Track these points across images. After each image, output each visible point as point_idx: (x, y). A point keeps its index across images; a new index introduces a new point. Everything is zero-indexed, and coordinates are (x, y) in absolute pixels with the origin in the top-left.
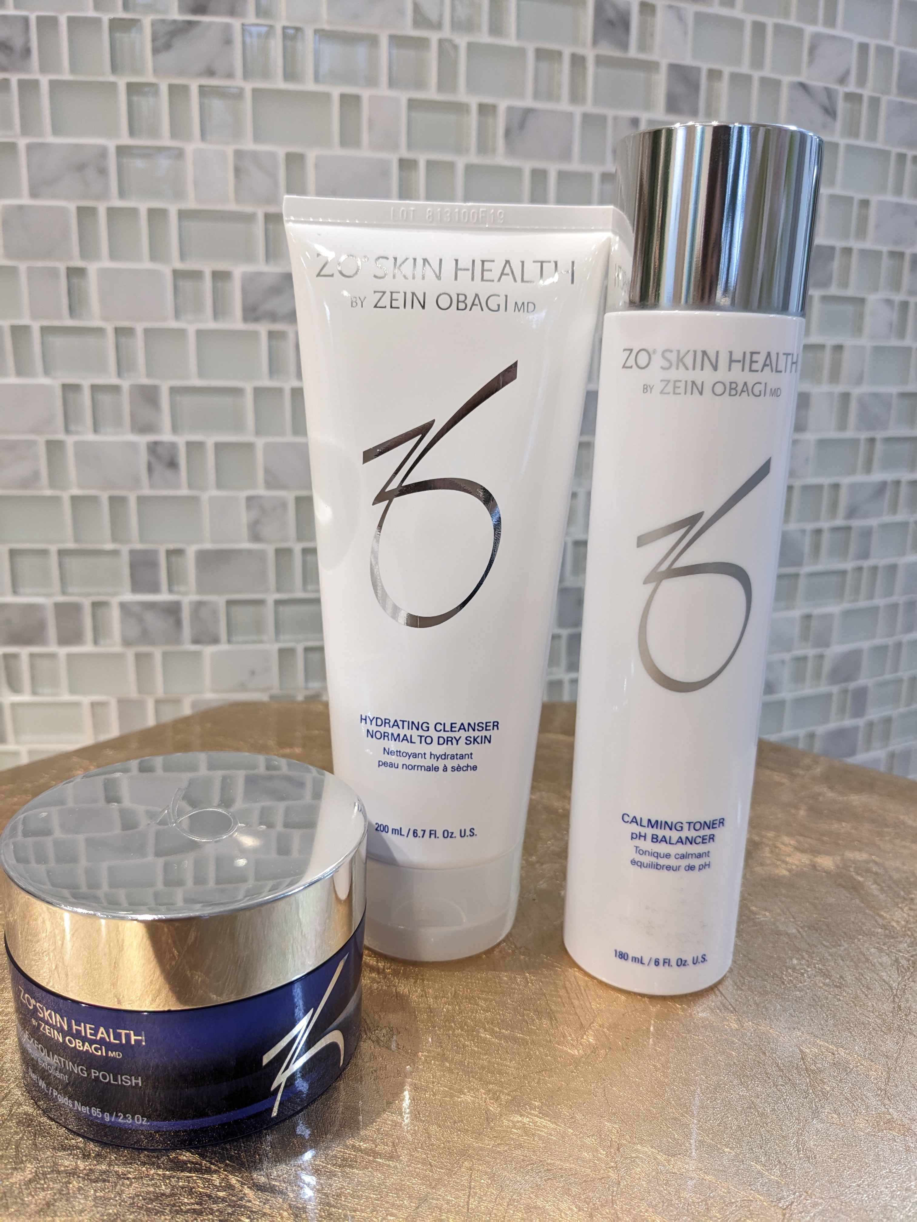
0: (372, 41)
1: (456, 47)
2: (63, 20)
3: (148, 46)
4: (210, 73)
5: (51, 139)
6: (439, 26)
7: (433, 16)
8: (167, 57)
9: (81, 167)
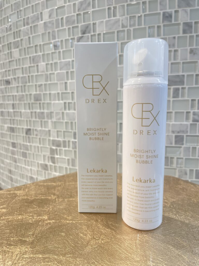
0: (114, 33)
2: (64, 40)
5: (62, 61)
6: (127, 27)
7: (126, 25)
9: (66, 65)
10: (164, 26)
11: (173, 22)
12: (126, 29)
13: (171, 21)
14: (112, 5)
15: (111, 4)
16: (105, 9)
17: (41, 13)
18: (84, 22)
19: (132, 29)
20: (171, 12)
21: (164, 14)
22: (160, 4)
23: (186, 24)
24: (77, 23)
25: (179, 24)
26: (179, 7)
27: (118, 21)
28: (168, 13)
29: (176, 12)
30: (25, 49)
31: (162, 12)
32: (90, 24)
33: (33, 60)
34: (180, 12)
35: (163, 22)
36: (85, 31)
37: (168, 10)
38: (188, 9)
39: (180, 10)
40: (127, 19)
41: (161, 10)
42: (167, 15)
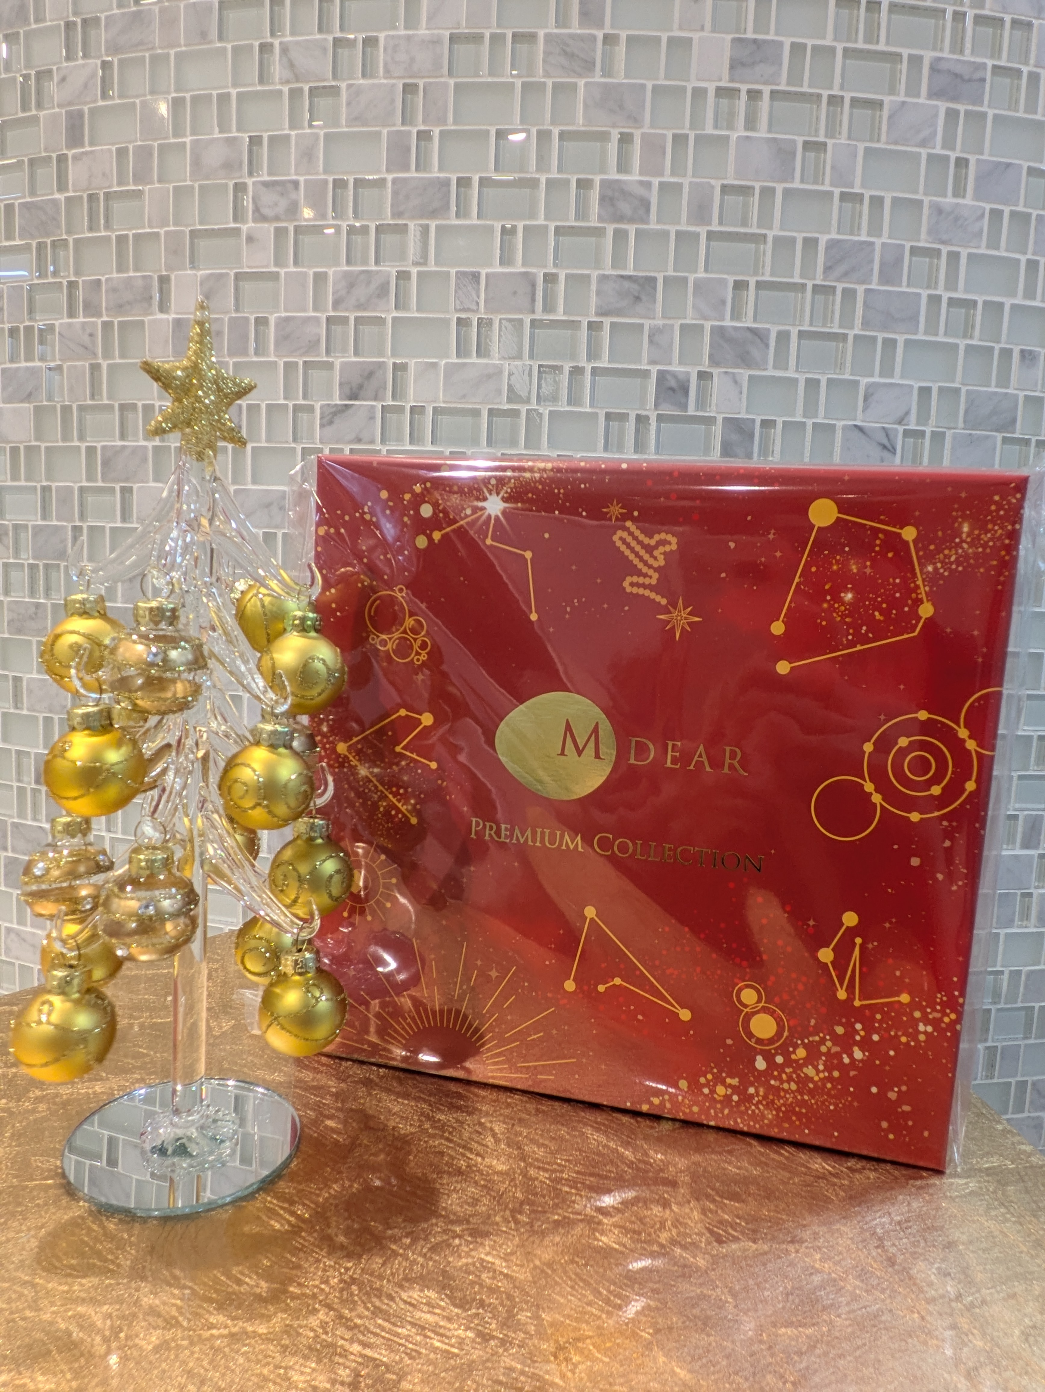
0: (476, 413)
1: (540, 415)
2: (263, 406)
3: (318, 422)
4: (359, 440)
5: (250, 487)
6: (528, 401)
7: (524, 394)
8: (329, 430)
9: (268, 505)
10: (660, 418)
11: (691, 411)
12: (523, 409)
13: (685, 407)
14: (477, 311)
15: (475, 308)
16: (446, 322)
17: (164, 280)
18: (356, 354)
19: (545, 411)
20: (688, 373)
21: (662, 376)
22: (651, 342)
23: (733, 424)
24: (328, 352)
25: (710, 421)
26: (714, 361)
27: (494, 374)
28: (674, 375)
29: (703, 376)
30: (66, 410)
31: (654, 369)
32: (381, 365)
33: (106, 463)
34: (715, 378)
35: (656, 406)
36: (361, 387)
37: (675, 368)
38: (744, 374)
39: (716, 371)
40: (530, 375)
41: (653, 362)
42: (673, 383)
